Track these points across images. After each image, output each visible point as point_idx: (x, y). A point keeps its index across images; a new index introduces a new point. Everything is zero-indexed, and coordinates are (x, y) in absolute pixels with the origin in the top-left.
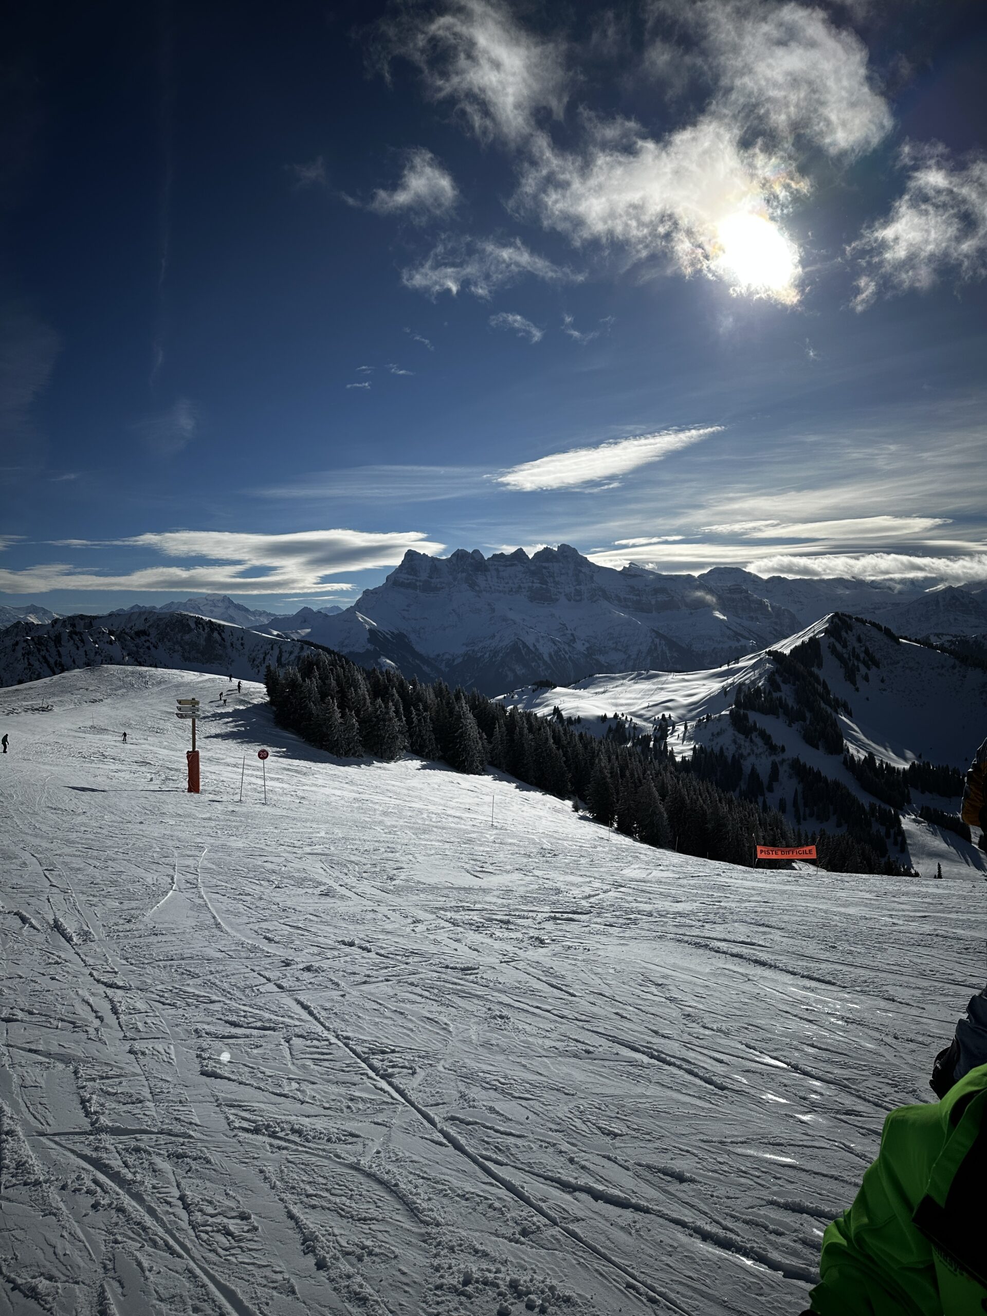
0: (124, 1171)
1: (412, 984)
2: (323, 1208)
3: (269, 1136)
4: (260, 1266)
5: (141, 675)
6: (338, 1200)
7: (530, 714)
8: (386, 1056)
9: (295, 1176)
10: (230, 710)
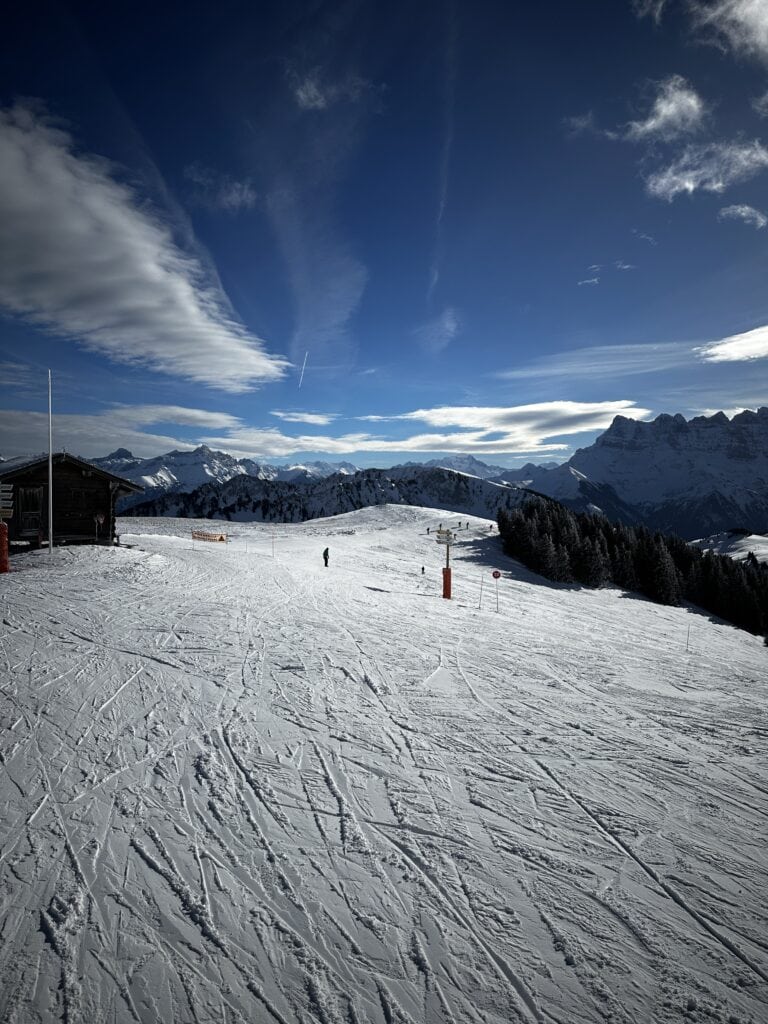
0: (423, 858)
1: (630, 766)
2: (569, 920)
3: (524, 857)
4: (523, 950)
5: (412, 512)
6: (580, 917)
7: (726, 557)
8: (613, 817)
9: (545, 891)
10: (471, 540)
